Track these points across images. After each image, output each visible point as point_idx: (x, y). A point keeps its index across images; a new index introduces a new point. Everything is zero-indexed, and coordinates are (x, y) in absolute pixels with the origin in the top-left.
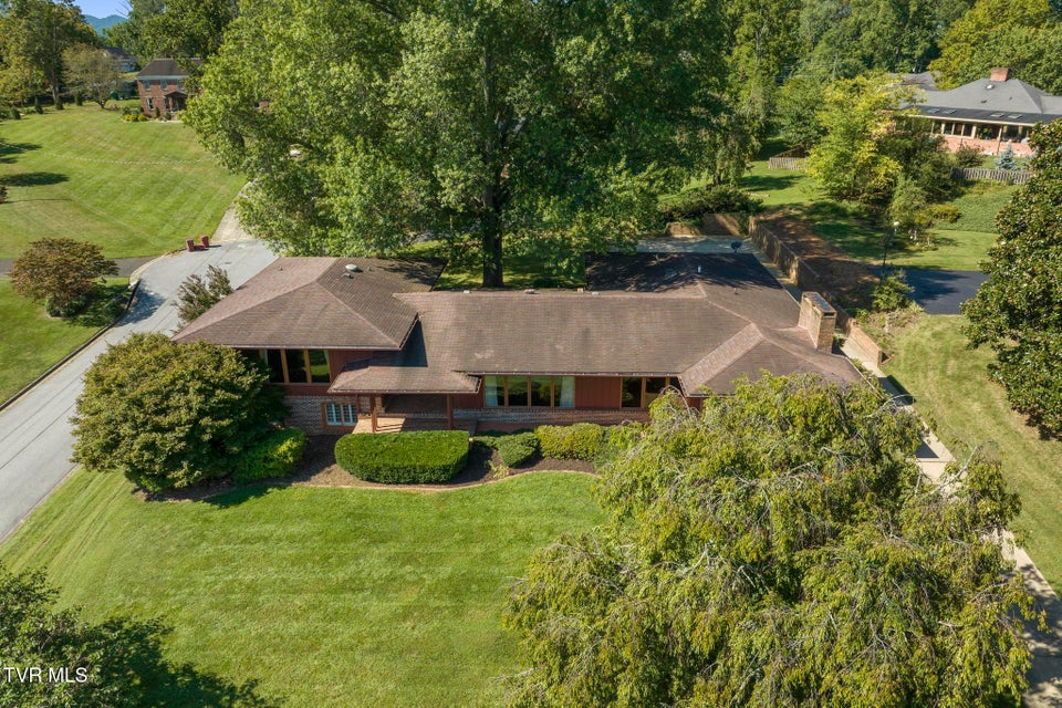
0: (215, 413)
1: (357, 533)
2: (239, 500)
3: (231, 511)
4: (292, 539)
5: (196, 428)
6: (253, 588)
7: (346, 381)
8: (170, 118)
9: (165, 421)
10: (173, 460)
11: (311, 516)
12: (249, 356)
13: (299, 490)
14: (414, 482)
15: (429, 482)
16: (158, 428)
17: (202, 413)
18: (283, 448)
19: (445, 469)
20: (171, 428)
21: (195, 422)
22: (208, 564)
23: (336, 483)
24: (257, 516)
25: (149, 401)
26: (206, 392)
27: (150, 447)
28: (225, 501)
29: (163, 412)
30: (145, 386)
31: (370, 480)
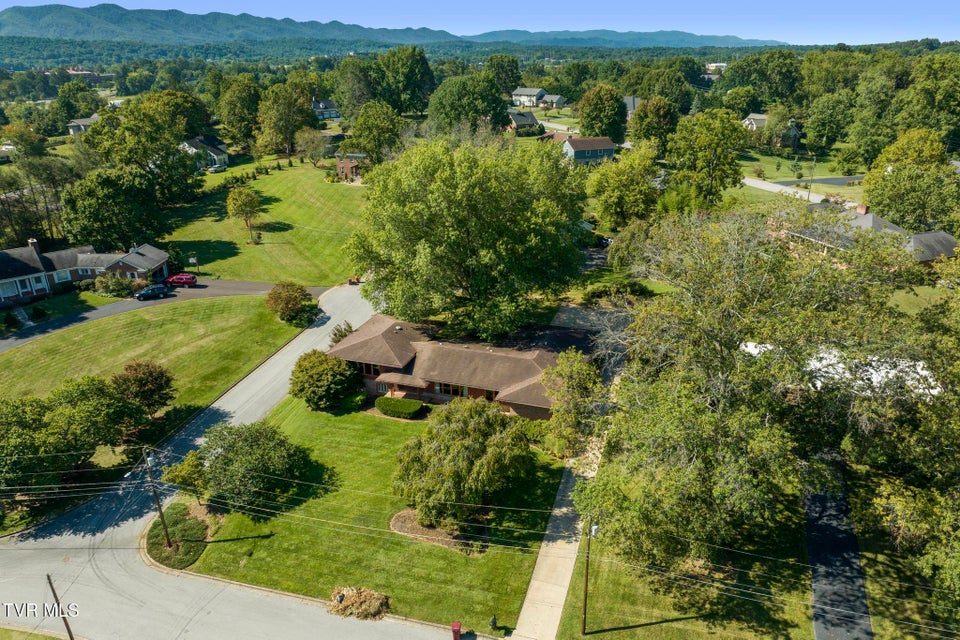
0: (336, 383)
1: (375, 431)
2: (341, 415)
3: (339, 418)
4: (354, 430)
5: (329, 388)
6: (339, 443)
7: (383, 377)
8: (352, 181)
9: (319, 384)
10: (320, 398)
11: (363, 423)
12: (351, 364)
13: (362, 414)
14: (399, 417)
15: (404, 418)
16: (317, 386)
17: (332, 383)
18: (358, 398)
19: (409, 414)
20: (321, 387)
21: (329, 385)
22: (327, 434)
23: (375, 414)
24: (345, 421)
25: (315, 377)
26: (334, 376)
27: (314, 392)
28: (336, 415)
29: (319, 381)
30: (314, 371)
31: (385, 414)
